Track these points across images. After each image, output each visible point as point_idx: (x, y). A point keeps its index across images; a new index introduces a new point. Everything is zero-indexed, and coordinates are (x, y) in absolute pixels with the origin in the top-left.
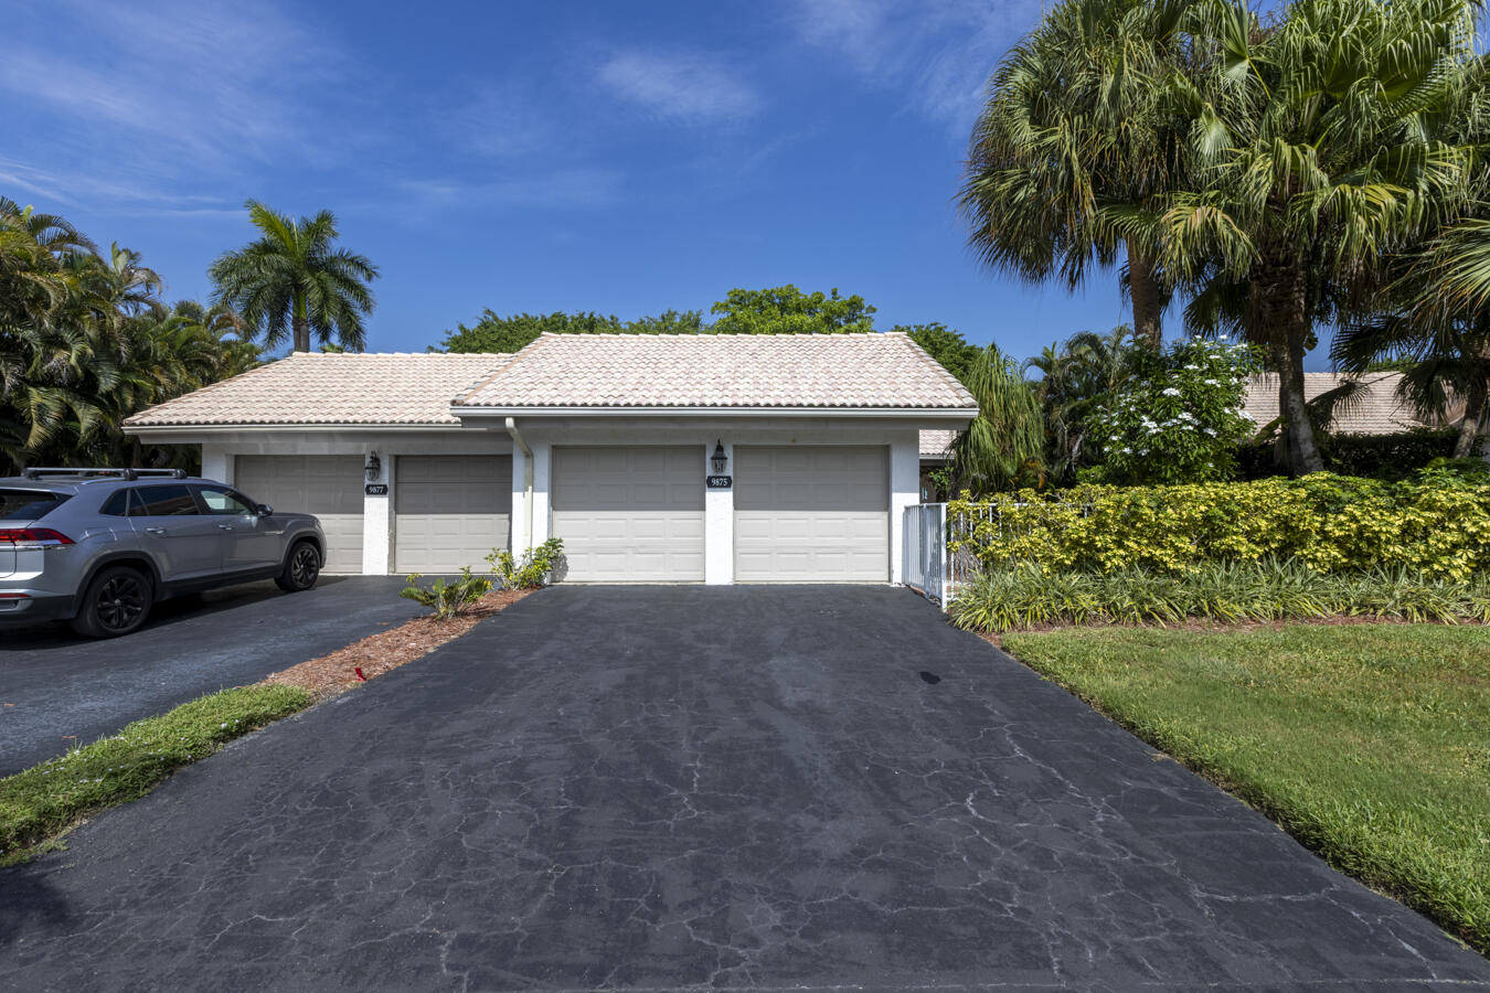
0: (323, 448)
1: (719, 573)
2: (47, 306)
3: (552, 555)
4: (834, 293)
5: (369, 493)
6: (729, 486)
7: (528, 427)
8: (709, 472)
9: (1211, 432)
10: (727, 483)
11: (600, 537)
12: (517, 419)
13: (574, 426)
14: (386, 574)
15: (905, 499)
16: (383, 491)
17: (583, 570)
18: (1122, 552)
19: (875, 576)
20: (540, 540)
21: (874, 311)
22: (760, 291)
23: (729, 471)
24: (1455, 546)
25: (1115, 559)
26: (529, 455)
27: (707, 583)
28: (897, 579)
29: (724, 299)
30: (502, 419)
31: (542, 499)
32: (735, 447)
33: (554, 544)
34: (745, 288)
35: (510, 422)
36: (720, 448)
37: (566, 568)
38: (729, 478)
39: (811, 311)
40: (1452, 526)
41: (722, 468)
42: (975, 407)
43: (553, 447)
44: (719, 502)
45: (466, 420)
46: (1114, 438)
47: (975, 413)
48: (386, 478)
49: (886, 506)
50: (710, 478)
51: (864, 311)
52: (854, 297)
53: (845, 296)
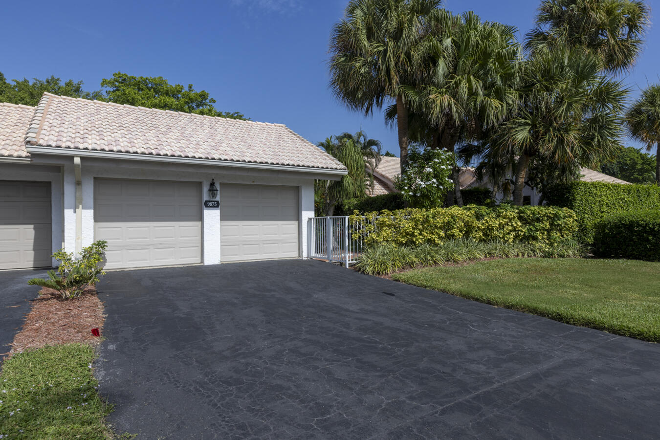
1: (213, 257)
3: (97, 252)
4: (190, 87)
6: (218, 206)
7: (89, 164)
8: (206, 197)
9: (442, 187)
10: (216, 205)
11: (130, 239)
12: (83, 158)
13: (124, 166)
15: (308, 215)
17: (114, 262)
18: (421, 237)
19: (293, 255)
20: (88, 241)
21: (214, 102)
22: (138, 77)
23: (218, 198)
24: (511, 231)
25: (420, 240)
26: (78, 183)
27: (205, 264)
28: (305, 255)
30: (71, 158)
31: (88, 214)
32: (221, 184)
33: (101, 244)
34: (127, 74)
35: (77, 160)
36: (212, 184)
37: (105, 261)
38: (218, 202)
39: (174, 96)
40: (510, 224)
41: (214, 196)
42: (345, 169)
43: (95, 178)
44: (212, 216)
45: (34, 155)
46: (406, 188)
47: (346, 173)
49: (298, 218)
50: (206, 202)
51: (208, 101)
52: (203, 92)
53: (197, 90)
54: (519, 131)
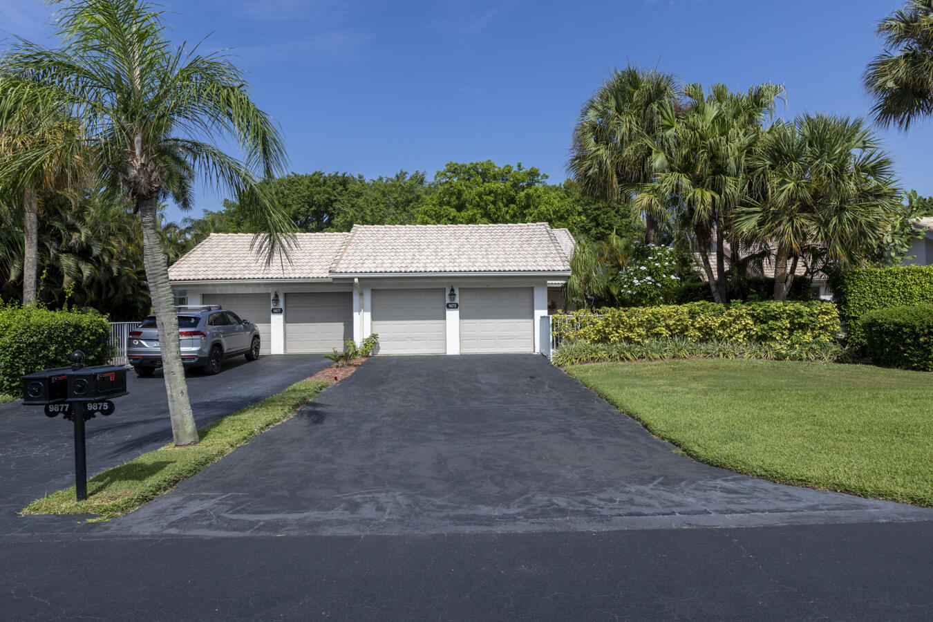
0: (249, 291)
1: (453, 349)
2: (70, 209)
3: (373, 342)
4: (519, 166)
5: (273, 312)
6: (457, 308)
7: (364, 281)
8: (448, 301)
9: (659, 285)
10: (456, 306)
11: (395, 333)
12: (360, 279)
13: (385, 281)
14: (282, 353)
15: (540, 313)
16: (280, 312)
17: (387, 349)
18: (617, 335)
19: (527, 350)
20: (367, 335)
21: (547, 177)
22: (468, 164)
23: (457, 301)
24: (740, 330)
25: (614, 337)
26: (361, 294)
27: (448, 354)
28: (538, 350)
29: (443, 169)
30: (353, 279)
31: (368, 315)
32: (459, 289)
33: (374, 336)
34: (457, 162)
35: (356, 280)
36: (452, 290)
37: (379, 348)
38: (457, 304)
39: (504, 179)
40: (739, 322)
41: (454, 300)
42: (569, 270)
43: (372, 290)
44: (453, 316)
45: (334, 279)
46: (625, 286)
47: (569, 274)
48: (281, 305)
49: (532, 317)
50: (448, 304)
51: (540, 178)
52: (532, 169)
53: (527, 168)
54: (743, 221)
